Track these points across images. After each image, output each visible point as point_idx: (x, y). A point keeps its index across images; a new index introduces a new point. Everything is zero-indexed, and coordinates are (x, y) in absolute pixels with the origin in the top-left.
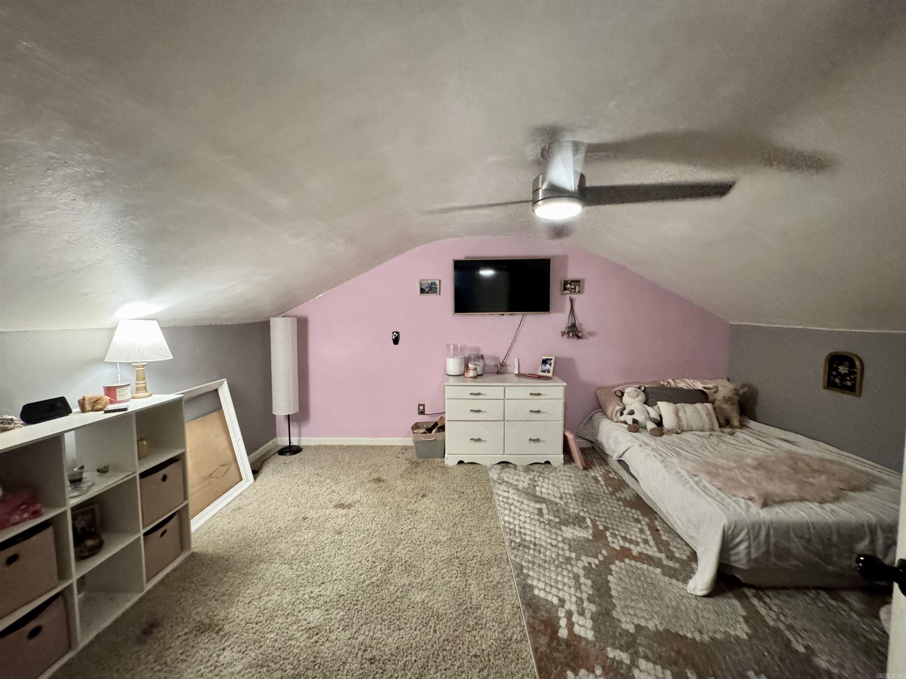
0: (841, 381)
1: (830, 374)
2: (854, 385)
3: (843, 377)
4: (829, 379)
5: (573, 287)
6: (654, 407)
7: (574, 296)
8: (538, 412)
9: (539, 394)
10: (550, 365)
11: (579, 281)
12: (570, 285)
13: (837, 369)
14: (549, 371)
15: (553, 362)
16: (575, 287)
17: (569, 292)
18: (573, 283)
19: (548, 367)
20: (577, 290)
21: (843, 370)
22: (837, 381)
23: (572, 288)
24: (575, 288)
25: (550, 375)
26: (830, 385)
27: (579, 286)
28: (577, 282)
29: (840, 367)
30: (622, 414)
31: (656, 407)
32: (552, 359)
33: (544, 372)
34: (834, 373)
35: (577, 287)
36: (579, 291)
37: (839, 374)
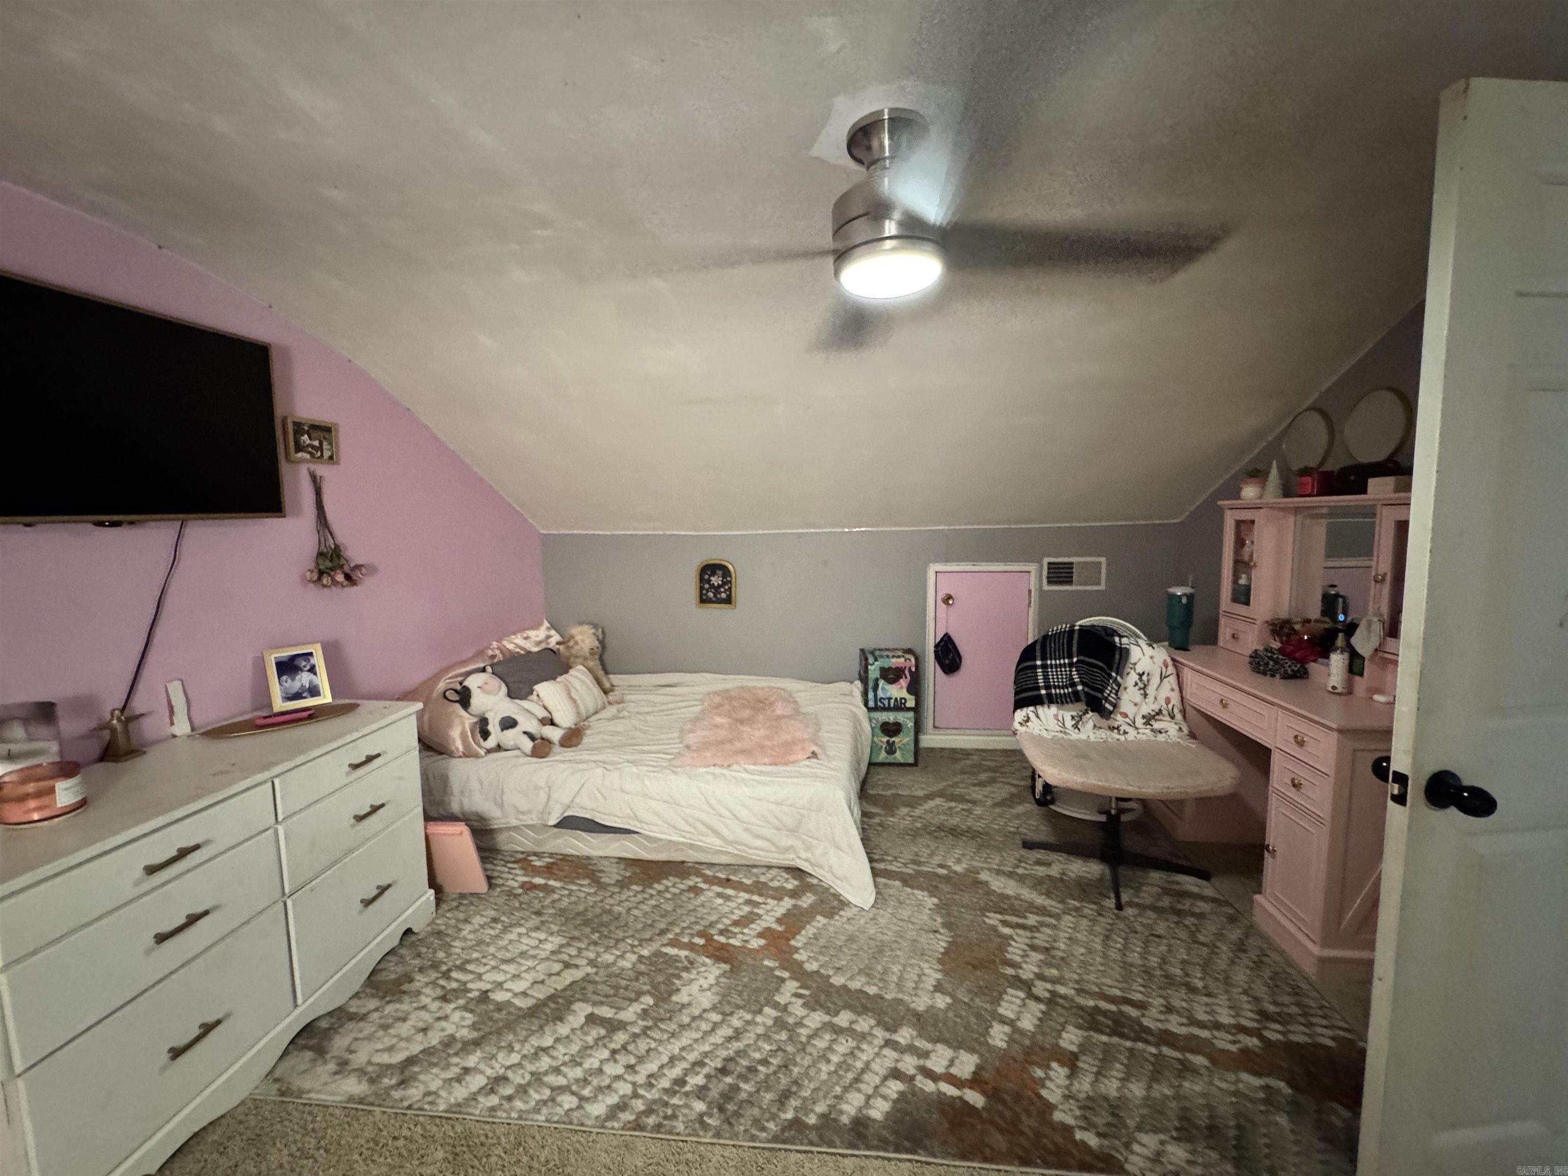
0: (715, 595)
1: (702, 588)
2: (729, 596)
3: (717, 589)
4: (701, 594)
5: (316, 443)
6: (530, 697)
7: (321, 470)
8: (375, 809)
9: (370, 759)
10: (312, 670)
11: (328, 430)
12: (310, 438)
13: (709, 581)
14: (314, 691)
15: (319, 660)
16: (321, 443)
17: (308, 456)
18: (315, 434)
19: (304, 679)
20: (327, 454)
21: (716, 580)
22: (711, 595)
23: (313, 447)
24: (321, 448)
25: (326, 698)
26: (704, 600)
27: (330, 444)
28: (324, 431)
29: (712, 578)
30: (485, 734)
31: (534, 697)
32: (311, 654)
33: (297, 696)
34: (707, 586)
35: (325, 445)
36: (331, 458)
37: (713, 586)
